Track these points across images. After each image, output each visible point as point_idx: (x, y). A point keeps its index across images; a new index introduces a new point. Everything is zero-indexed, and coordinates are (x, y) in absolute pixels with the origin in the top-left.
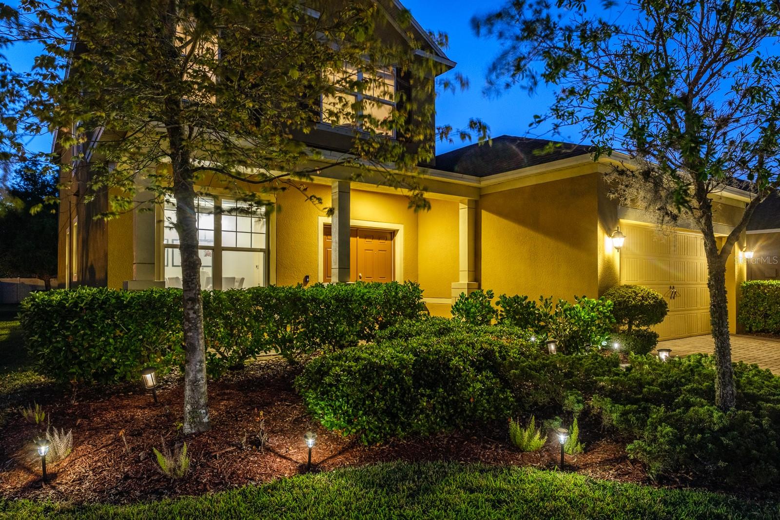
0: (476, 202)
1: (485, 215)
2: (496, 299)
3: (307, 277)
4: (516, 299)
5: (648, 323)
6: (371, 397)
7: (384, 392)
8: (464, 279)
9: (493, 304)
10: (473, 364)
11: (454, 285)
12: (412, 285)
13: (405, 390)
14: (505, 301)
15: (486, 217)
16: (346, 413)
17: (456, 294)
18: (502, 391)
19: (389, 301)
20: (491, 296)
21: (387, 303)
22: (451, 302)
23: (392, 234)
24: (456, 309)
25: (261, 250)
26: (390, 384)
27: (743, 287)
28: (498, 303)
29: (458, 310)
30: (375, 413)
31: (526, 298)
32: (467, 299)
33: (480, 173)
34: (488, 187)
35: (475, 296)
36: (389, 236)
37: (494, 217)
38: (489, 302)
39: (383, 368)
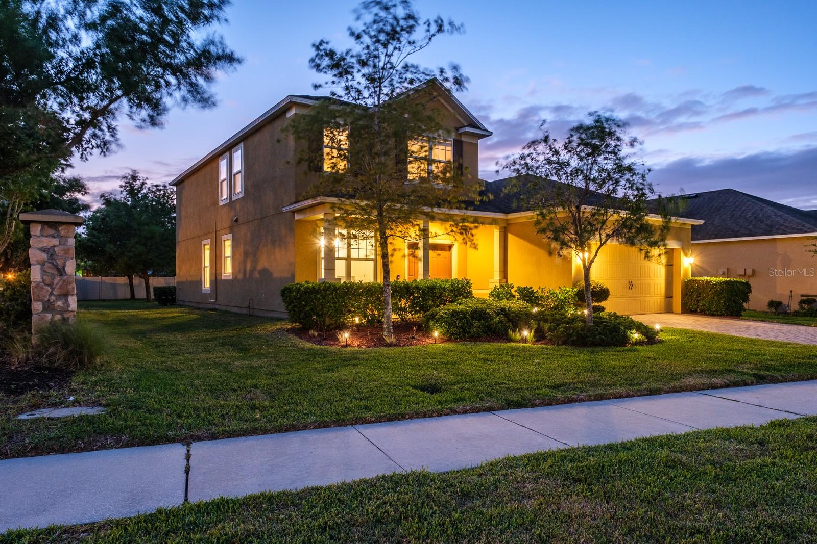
0: (505, 228)
1: (510, 236)
2: (515, 288)
3: (398, 276)
4: (525, 289)
5: (598, 301)
6: (455, 322)
7: (460, 320)
8: (497, 277)
9: (513, 291)
10: (495, 313)
11: (491, 280)
12: (466, 280)
13: (468, 321)
14: (520, 290)
15: (511, 238)
16: (446, 328)
17: (492, 287)
18: (508, 323)
19: (454, 289)
20: (513, 287)
21: (453, 291)
22: (489, 291)
23: (450, 247)
24: (492, 295)
25: (372, 260)
26: (462, 318)
27: (685, 282)
28: (515, 291)
29: (493, 295)
30: (457, 327)
31: (531, 288)
32: (498, 289)
33: (507, 211)
34: (512, 219)
35: (503, 287)
36: (448, 249)
37: (516, 238)
38: (510, 290)
39: (459, 312)
